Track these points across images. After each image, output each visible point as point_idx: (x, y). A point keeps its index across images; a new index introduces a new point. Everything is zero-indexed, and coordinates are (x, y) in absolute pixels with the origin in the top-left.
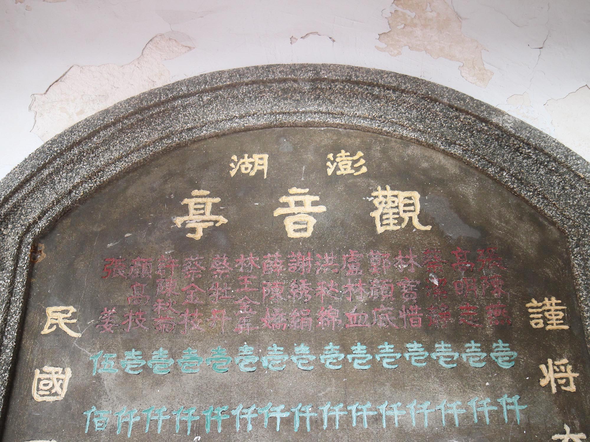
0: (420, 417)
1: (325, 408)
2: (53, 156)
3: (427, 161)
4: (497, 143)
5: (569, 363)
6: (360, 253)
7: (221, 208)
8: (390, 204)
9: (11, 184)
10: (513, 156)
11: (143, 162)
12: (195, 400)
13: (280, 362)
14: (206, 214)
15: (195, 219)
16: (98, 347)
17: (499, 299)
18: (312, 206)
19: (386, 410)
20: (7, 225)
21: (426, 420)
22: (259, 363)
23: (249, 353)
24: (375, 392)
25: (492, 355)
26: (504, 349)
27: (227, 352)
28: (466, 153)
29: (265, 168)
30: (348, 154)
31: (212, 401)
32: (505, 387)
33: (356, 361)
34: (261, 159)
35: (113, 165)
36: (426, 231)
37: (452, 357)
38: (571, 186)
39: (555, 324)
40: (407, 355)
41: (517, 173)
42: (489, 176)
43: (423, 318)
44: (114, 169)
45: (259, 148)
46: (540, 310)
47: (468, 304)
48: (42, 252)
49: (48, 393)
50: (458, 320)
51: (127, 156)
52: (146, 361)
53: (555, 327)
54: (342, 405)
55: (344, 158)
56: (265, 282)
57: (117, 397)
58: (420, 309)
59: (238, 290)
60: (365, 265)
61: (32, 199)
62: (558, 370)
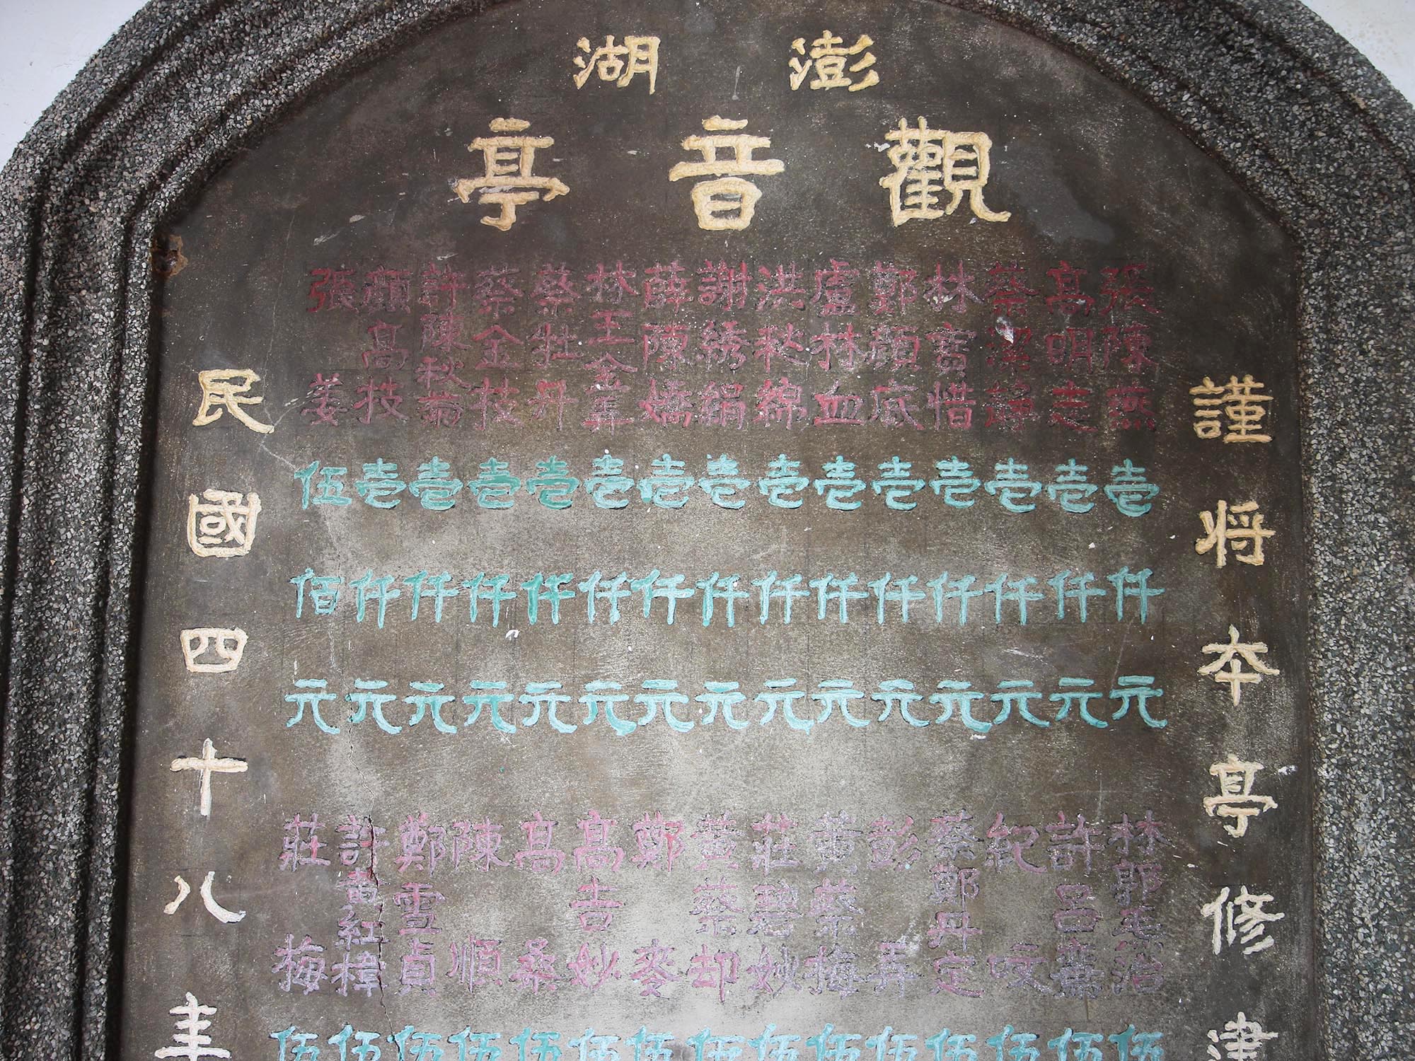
0: (952, 605)
1: (766, 584)
2: (174, 29)
3: (1014, 63)
4: (1178, 21)
5: (1260, 511)
6: (852, 267)
7: (555, 160)
8: (925, 161)
9: (88, 95)
10: (1211, 54)
11: (381, 51)
12: (506, 562)
13: (676, 490)
14: (523, 174)
15: (500, 186)
16: (309, 453)
17: (1136, 375)
18: (753, 159)
19: (886, 591)
20: (96, 192)
21: (963, 612)
22: (634, 493)
23: (614, 472)
24: (867, 557)
25: (1108, 489)
26: (1135, 479)
27: (570, 469)
28: (1104, 45)
29: (653, 69)
30: (839, 40)
31: (540, 563)
32: (1127, 554)
33: (833, 493)
34: (644, 47)
35: (313, 55)
36: (998, 223)
37: (1029, 491)
38: (1331, 128)
39: (1243, 432)
40: (936, 485)
41: (1214, 95)
42: (1148, 101)
43: (976, 410)
44: (315, 65)
45: (638, 21)
46: (1217, 402)
47: (1072, 383)
48: (179, 253)
49: (219, 541)
50: (1046, 418)
51: (341, 33)
52: (407, 484)
53: (1243, 437)
54: (798, 578)
55: (829, 50)
56: (647, 325)
57: (353, 553)
58: (971, 390)
59: (591, 342)
60: (862, 293)
61: (141, 132)
62: (1235, 523)
